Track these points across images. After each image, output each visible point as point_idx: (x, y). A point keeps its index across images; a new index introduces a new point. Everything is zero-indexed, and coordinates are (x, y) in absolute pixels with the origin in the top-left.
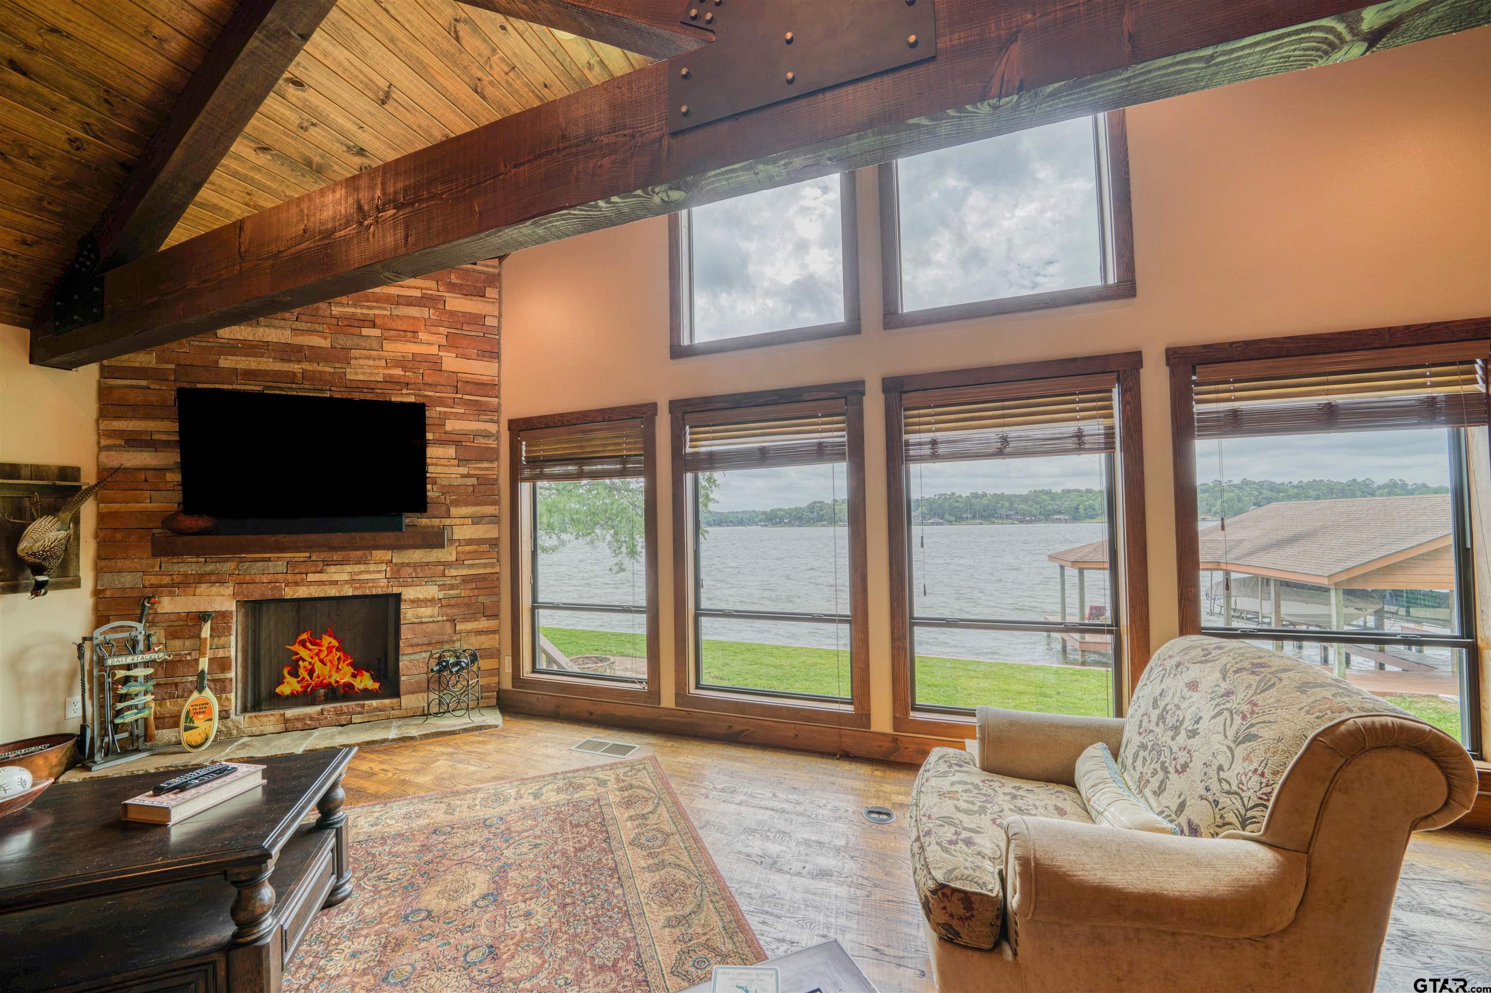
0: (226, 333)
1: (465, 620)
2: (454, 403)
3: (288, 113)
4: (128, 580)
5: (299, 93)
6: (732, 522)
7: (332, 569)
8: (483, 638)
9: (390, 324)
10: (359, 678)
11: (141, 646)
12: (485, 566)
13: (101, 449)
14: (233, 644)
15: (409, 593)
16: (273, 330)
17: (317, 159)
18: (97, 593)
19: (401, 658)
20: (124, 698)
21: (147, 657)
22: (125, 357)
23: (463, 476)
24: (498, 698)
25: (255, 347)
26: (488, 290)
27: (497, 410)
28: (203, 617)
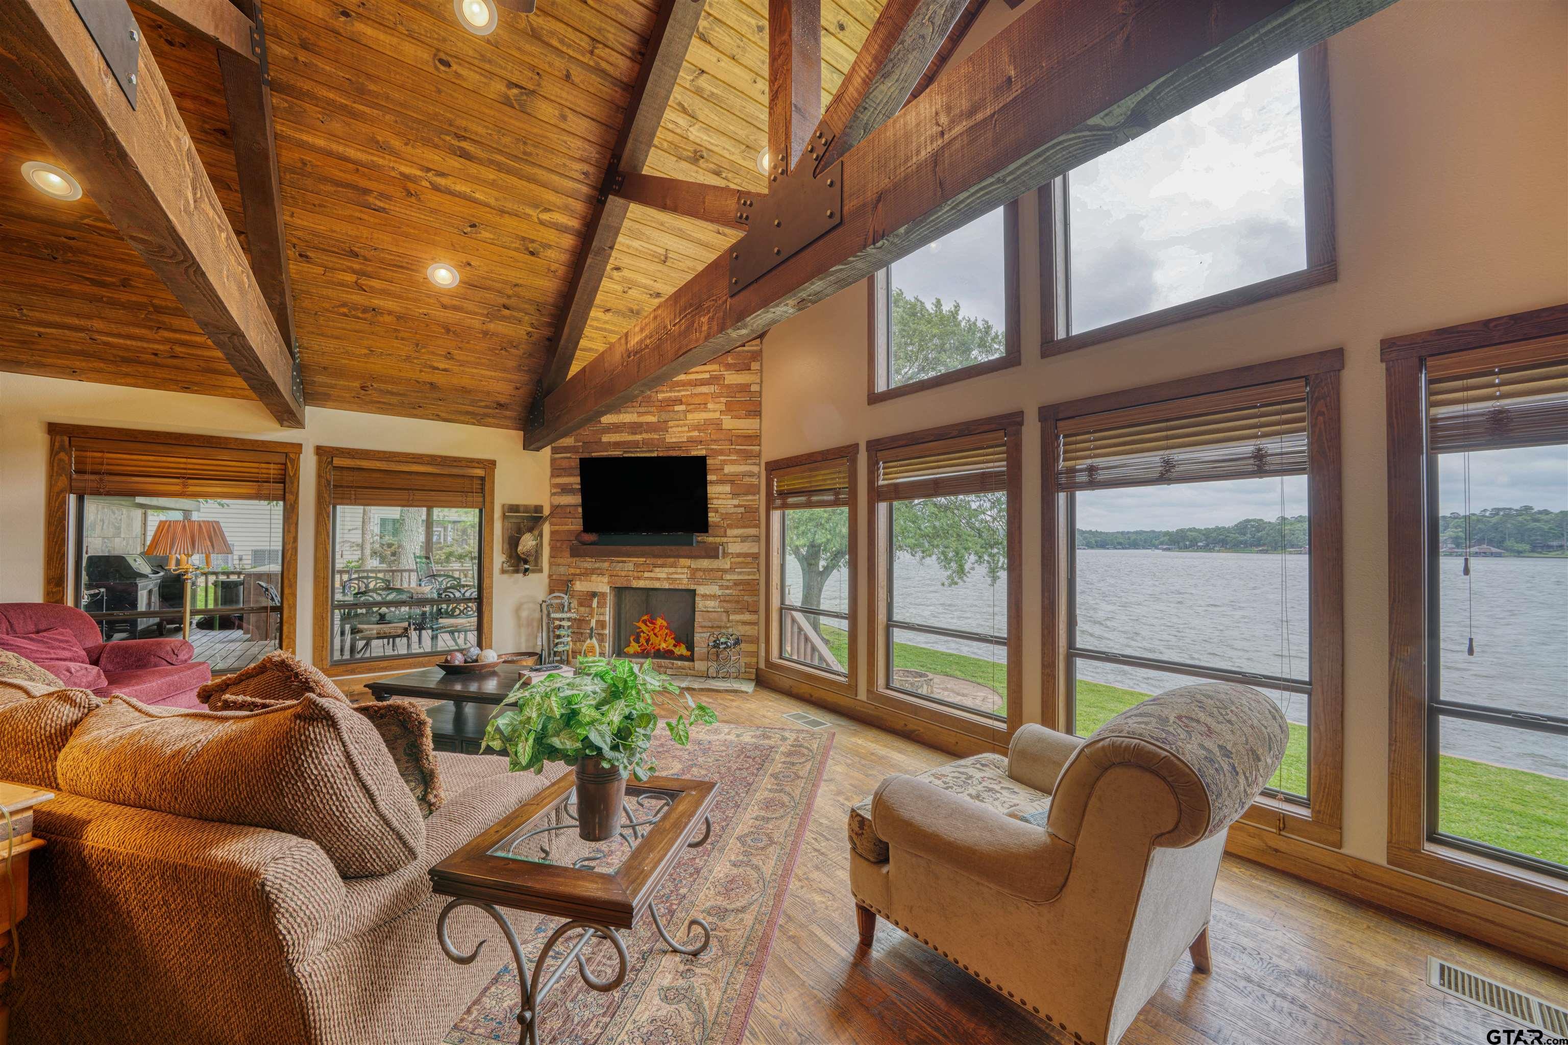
0: (607, 419)
1: (735, 613)
2: (730, 452)
3: (616, 287)
4: (562, 570)
5: (620, 274)
6: (1120, 544)
7: (657, 570)
8: (747, 628)
9: (691, 400)
10: (677, 649)
11: (566, 609)
12: (749, 574)
13: (553, 494)
14: (608, 613)
15: (701, 590)
16: (627, 415)
17: (635, 307)
18: (550, 576)
19: (696, 635)
20: (559, 637)
21: (568, 615)
22: (561, 441)
23: (735, 506)
24: (757, 674)
25: (618, 427)
26: (753, 364)
27: (759, 455)
28: (594, 594)
